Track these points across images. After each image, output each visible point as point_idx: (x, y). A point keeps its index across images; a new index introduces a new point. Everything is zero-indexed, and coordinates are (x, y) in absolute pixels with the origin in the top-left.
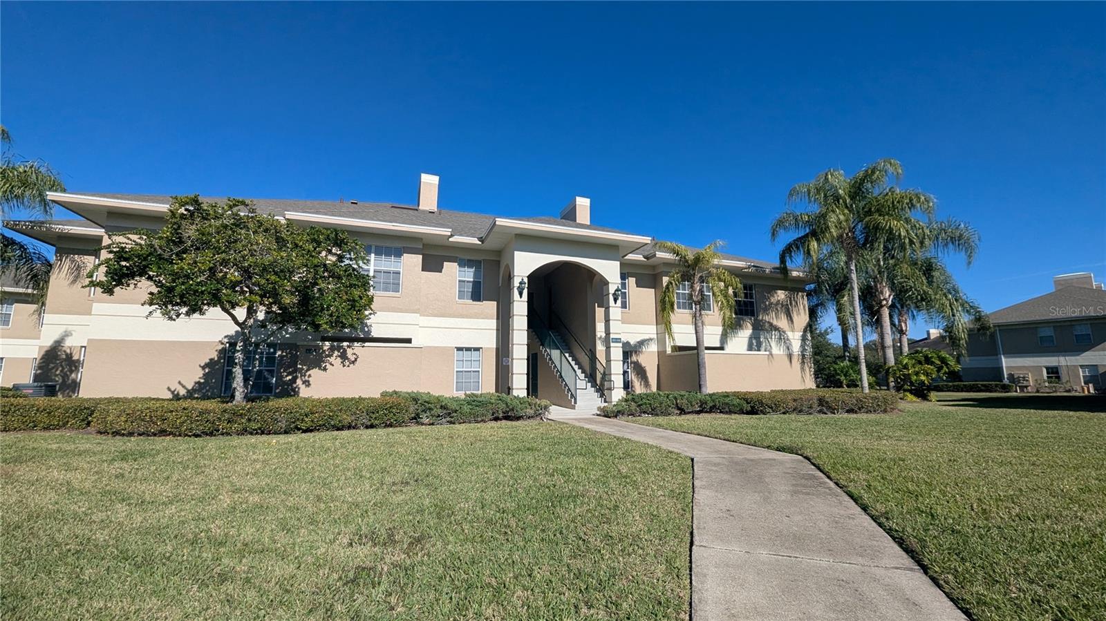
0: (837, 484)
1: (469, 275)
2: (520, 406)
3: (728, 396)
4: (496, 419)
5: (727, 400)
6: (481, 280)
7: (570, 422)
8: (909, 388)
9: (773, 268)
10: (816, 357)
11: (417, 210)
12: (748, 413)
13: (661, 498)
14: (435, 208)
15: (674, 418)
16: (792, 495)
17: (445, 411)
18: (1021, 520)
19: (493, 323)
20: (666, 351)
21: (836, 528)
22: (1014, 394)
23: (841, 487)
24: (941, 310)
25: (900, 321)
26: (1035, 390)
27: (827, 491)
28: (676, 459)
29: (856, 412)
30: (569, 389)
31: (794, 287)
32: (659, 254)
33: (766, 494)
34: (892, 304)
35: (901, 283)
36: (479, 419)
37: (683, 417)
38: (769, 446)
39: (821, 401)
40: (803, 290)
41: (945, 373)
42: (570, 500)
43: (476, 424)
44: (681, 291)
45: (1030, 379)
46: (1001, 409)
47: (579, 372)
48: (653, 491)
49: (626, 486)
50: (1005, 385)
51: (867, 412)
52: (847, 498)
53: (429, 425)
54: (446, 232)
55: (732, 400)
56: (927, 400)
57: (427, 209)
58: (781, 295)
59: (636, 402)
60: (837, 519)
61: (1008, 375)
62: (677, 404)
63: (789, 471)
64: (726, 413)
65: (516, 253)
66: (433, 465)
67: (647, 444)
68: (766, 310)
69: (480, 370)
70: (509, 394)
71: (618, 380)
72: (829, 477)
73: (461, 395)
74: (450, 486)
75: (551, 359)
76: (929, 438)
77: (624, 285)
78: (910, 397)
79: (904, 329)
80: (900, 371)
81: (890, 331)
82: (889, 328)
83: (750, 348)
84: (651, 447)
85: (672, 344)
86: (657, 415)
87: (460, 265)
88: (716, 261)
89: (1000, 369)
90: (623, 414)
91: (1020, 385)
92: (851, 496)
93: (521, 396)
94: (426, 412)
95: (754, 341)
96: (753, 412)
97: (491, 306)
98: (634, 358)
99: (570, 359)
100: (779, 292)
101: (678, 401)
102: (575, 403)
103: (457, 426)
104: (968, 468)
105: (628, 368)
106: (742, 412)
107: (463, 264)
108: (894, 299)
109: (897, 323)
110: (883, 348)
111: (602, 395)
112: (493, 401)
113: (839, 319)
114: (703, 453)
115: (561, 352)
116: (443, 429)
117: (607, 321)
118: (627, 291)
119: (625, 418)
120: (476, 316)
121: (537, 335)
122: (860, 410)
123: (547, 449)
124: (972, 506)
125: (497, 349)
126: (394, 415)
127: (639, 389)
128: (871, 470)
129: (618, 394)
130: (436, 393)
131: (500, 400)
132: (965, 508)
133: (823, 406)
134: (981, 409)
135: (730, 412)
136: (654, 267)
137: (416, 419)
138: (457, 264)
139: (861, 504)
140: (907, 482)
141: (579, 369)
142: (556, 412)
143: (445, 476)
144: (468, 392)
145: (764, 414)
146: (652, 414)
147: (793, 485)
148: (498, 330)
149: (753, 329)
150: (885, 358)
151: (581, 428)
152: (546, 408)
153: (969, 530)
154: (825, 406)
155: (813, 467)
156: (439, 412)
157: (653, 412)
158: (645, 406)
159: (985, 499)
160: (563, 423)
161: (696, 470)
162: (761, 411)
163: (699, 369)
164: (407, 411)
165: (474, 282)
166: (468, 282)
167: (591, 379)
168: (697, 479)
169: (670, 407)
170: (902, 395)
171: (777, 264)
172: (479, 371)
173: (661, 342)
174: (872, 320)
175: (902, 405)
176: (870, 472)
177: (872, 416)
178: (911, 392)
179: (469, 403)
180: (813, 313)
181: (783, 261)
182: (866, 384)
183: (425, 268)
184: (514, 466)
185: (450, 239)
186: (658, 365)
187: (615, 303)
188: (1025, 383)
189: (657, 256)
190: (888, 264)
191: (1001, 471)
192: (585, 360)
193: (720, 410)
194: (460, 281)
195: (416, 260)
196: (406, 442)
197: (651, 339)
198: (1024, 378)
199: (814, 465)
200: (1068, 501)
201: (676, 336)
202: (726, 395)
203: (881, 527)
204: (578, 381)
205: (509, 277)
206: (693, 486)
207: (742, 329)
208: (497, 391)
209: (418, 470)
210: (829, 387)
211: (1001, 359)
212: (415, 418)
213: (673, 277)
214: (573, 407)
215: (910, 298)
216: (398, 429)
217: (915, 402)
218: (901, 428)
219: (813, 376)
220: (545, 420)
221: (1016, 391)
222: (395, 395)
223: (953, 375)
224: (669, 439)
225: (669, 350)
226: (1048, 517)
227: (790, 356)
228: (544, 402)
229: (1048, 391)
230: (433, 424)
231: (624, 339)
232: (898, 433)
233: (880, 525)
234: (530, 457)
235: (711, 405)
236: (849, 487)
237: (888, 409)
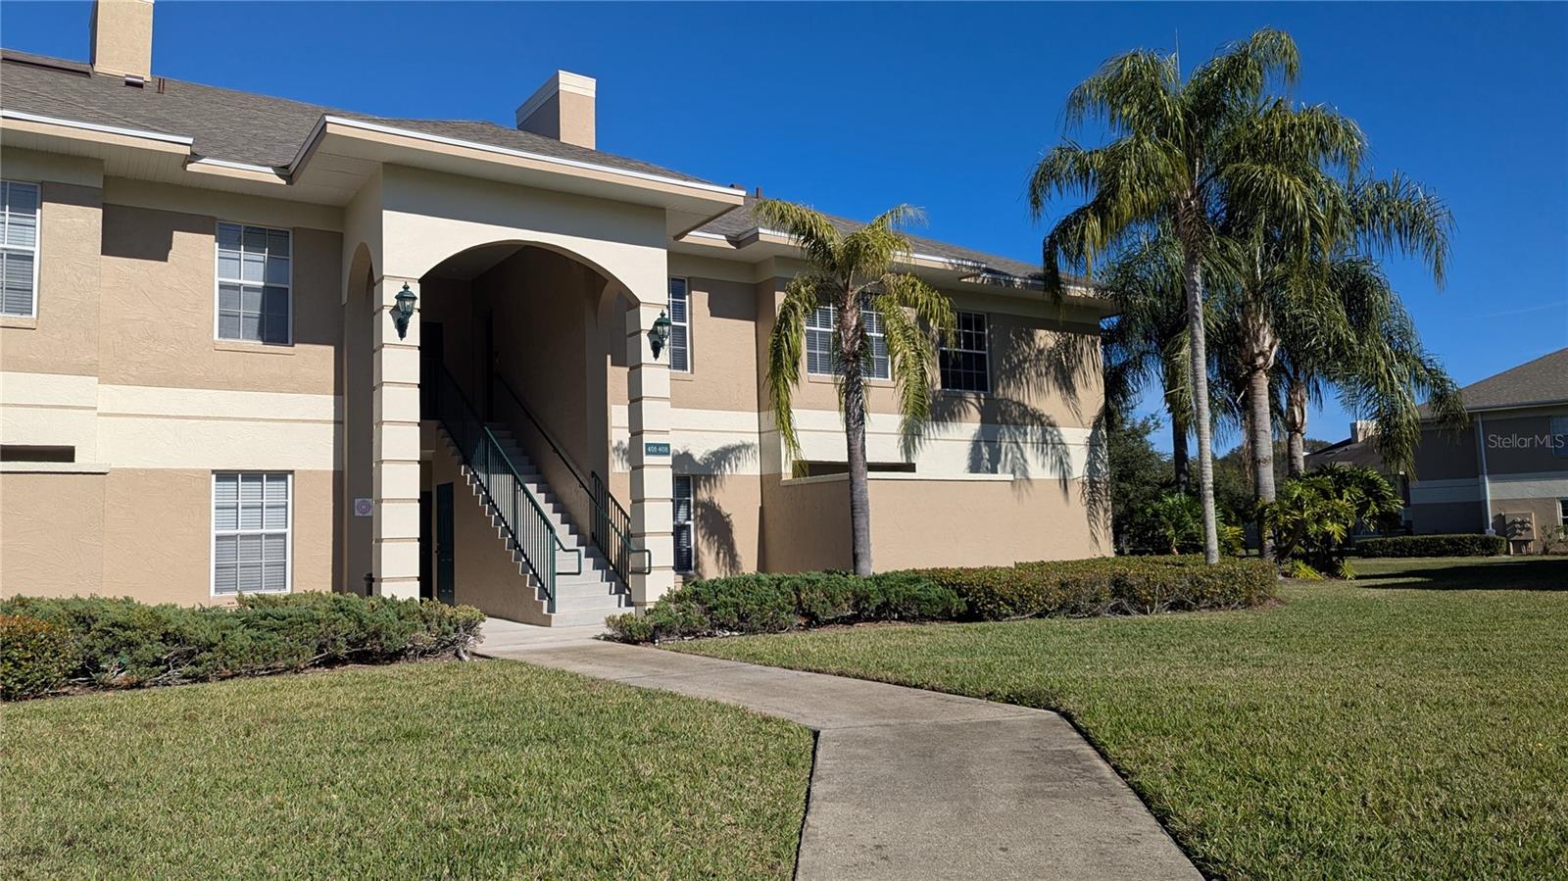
0: (1116, 769)
1: (251, 270)
2: (397, 624)
3: (918, 580)
4: (331, 662)
5: (915, 590)
6: (290, 287)
7: (533, 660)
8: (1303, 550)
9: (1032, 278)
10: (1122, 485)
11: (88, 73)
12: (961, 618)
13: (728, 830)
14: (143, 72)
15: (790, 636)
16: (1021, 802)
17: (176, 649)
18: (1447, 817)
19: (325, 405)
20: (780, 475)
21: (1099, 865)
22: (1503, 558)
23: (1123, 776)
24: (1371, 381)
25: (1290, 404)
26: (1541, 549)
27: (1096, 786)
28: (779, 736)
29: (1189, 609)
30: (536, 575)
31: (1076, 321)
32: (767, 234)
33: (967, 802)
34: (1274, 365)
35: (1295, 318)
36: (281, 664)
37: (814, 633)
38: (991, 694)
39: (1119, 586)
40: (1095, 330)
41: (1373, 517)
42: (500, 856)
43: (268, 679)
44: (818, 329)
45: (1534, 527)
46: (1469, 592)
47: (562, 531)
48: (710, 814)
49: (646, 809)
50: (1487, 539)
51: (1211, 607)
52: (1132, 799)
53: (127, 688)
54: (176, 144)
55: (926, 589)
56: (1337, 576)
57: (120, 71)
58: (1045, 339)
59: (701, 602)
60: (1104, 846)
61: (1494, 518)
62: (800, 603)
63: (1026, 747)
64: (913, 619)
65: (386, 213)
66: (124, 796)
67: (716, 703)
68: (1014, 373)
69: (289, 531)
70: (370, 593)
71: (660, 549)
72: (1104, 756)
73: (228, 601)
74: (168, 850)
75: (488, 499)
76: (1317, 659)
77: (679, 310)
78: (1305, 570)
79: (1298, 420)
80: (1286, 514)
81: (1269, 425)
82: (1267, 417)
83: (975, 466)
84: (723, 709)
85: (793, 459)
86: (754, 631)
87: (224, 242)
88: (899, 257)
89: (1480, 506)
90: (669, 633)
91: (1515, 538)
92: (1141, 794)
93: (402, 597)
94: (116, 654)
95: (985, 450)
96: (971, 615)
97: (319, 359)
98: (703, 495)
99: (540, 498)
100: (1041, 333)
101: (803, 595)
102: (552, 609)
103: (214, 687)
104: (1374, 718)
105: (689, 519)
106: (947, 616)
107: (229, 238)
108: (1281, 350)
109: (1285, 407)
110: (1256, 462)
111: (622, 588)
112: (321, 614)
113: (1169, 398)
114: (843, 717)
115: (516, 479)
116: (172, 698)
117: (635, 400)
118: (687, 325)
119: (674, 641)
120: (275, 385)
121: (452, 436)
122: (1197, 603)
123: (458, 731)
124: (1364, 798)
125: (338, 476)
126: (17, 665)
127: (711, 568)
128: (1188, 734)
129: (660, 583)
130: (150, 596)
131: (342, 610)
132: (1352, 803)
133: (1122, 596)
134: (1433, 592)
135: (921, 618)
136: (753, 266)
137: (87, 673)
138: (213, 237)
139: (1158, 810)
140: (1254, 756)
141: (563, 522)
142: (498, 637)
143: (157, 822)
144: (247, 594)
145: (996, 619)
146: (741, 630)
147: (1029, 777)
148: (338, 422)
149: (983, 421)
150: (1257, 486)
151: (557, 673)
152: (470, 626)
153: (1350, 848)
154: (1126, 596)
155: (1075, 735)
156: (159, 650)
157: (744, 624)
158: (723, 611)
159: (1391, 780)
160: (515, 663)
161: (819, 759)
162: (990, 611)
163: (853, 517)
164: (56, 653)
165: (267, 291)
166: (248, 289)
167: (596, 549)
168: (820, 778)
169: (783, 609)
170: (1289, 566)
171: (1039, 267)
172: (284, 536)
173: (769, 453)
174: (1235, 400)
175: (1285, 589)
176: (1187, 739)
177: (1220, 617)
178: (1306, 559)
179: (248, 623)
180: (1115, 384)
181: (1049, 258)
182: (1214, 544)
183: (115, 243)
184: (361, 782)
185: (191, 167)
186: (761, 509)
187: (656, 356)
188: (1525, 535)
189: (761, 237)
190: (1272, 274)
191: (1432, 720)
192: (580, 501)
193: (900, 613)
194: (222, 287)
195: (89, 220)
196: (51, 740)
197: (746, 447)
198: (1522, 523)
199: (1078, 729)
200: (1537, 773)
201: (801, 437)
202: (914, 577)
203: (1188, 856)
204: (559, 554)
205: (370, 280)
206: (808, 797)
207: (960, 421)
208: (337, 586)
209: (77, 812)
210: (1141, 553)
211: (1484, 483)
212: (84, 672)
213: (798, 291)
214: (546, 622)
215: (1311, 352)
216: (29, 704)
217: (1312, 581)
218: (1272, 639)
219: (1110, 530)
220: (466, 658)
221: (1508, 553)
222: (20, 610)
223: (1388, 522)
224: (769, 690)
225: (787, 472)
226: (1494, 807)
227: (1064, 483)
228: (463, 612)
229: (1563, 550)
230: (139, 685)
231: (677, 447)
232: (1263, 651)
233: (1188, 852)
234: (407, 756)
235: (879, 601)
236: (1138, 775)
237: (1255, 599)
